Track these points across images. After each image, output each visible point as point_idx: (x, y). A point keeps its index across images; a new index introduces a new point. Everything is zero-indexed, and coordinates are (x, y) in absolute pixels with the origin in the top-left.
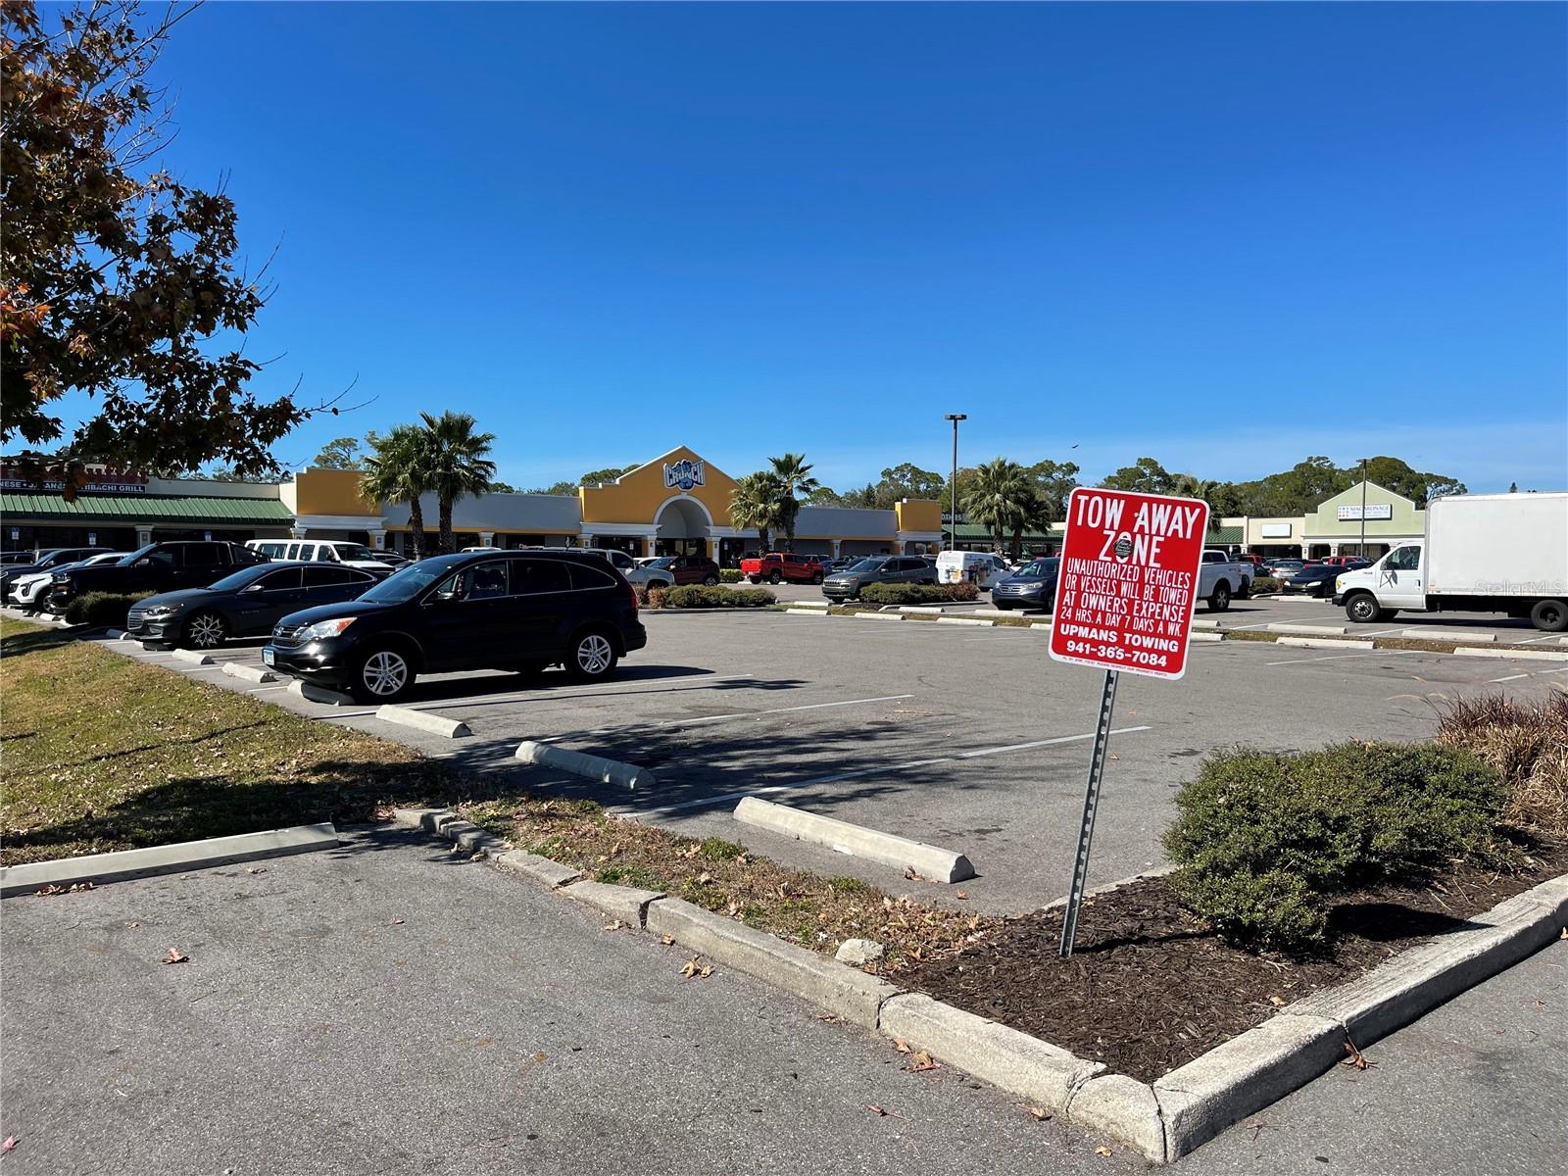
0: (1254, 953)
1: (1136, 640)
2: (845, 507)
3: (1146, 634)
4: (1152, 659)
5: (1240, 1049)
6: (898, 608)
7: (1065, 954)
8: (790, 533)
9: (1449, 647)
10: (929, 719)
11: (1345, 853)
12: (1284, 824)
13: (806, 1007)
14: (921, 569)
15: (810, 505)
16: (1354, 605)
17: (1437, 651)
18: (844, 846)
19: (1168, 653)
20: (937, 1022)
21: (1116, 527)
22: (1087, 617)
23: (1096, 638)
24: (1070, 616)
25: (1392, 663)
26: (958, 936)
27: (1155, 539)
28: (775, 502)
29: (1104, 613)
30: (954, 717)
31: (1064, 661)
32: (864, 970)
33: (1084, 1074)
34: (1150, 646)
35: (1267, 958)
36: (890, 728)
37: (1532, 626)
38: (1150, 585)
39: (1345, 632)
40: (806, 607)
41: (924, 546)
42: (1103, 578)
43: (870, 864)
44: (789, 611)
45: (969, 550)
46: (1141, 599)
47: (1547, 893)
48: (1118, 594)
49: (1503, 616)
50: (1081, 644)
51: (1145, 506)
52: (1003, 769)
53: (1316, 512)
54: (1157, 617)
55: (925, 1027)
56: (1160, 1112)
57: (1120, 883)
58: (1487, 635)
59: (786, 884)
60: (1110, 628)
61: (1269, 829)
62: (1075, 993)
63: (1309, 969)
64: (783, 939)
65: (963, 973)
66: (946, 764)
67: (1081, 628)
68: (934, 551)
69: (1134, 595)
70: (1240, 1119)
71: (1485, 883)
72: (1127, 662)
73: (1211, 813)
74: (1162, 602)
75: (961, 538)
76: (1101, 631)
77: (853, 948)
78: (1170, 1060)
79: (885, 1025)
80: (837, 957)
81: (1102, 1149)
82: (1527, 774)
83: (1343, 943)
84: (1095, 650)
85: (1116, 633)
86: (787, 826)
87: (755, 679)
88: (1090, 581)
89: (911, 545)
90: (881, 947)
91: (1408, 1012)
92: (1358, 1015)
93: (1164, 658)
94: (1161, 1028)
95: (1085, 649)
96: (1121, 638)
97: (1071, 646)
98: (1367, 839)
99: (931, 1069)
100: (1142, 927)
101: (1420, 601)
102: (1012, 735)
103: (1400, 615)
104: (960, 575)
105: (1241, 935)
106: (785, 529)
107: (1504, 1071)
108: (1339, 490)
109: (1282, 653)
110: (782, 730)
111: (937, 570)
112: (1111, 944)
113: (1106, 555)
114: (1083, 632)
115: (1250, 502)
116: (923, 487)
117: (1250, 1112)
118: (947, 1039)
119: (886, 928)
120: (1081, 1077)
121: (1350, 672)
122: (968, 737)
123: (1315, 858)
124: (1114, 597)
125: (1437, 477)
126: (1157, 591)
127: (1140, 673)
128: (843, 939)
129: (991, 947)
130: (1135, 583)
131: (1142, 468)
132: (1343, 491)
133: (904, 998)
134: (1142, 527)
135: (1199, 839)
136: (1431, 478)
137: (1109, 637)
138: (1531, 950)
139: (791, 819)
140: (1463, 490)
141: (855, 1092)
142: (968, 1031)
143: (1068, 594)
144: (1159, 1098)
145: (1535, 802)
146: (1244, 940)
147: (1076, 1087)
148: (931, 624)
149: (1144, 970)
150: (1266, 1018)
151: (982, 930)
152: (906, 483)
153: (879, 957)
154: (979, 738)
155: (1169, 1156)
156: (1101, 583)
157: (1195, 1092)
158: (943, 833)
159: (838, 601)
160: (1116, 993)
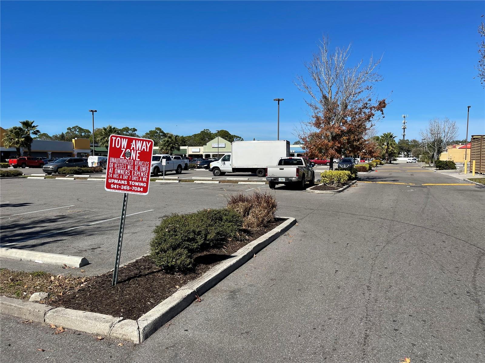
0: (173, 274)
1: (133, 183)
2: (53, 140)
3: (136, 181)
4: (138, 189)
5: (166, 303)
6: (73, 175)
7: (114, 284)
8: (29, 149)
9: (237, 182)
10: (79, 213)
11: (200, 241)
12: (184, 235)
13: (17, 320)
14: (82, 162)
15: (39, 139)
16: (215, 171)
17: (235, 183)
18: (40, 260)
19: (143, 187)
20: (66, 316)
21: (125, 148)
22: (117, 176)
23: (120, 183)
24: (111, 176)
25: (223, 187)
26: (78, 285)
27: (138, 151)
28: (23, 138)
29: (123, 175)
30: (89, 211)
31: (110, 191)
32: (40, 303)
33: (116, 322)
34: (137, 185)
35: (177, 275)
36: (63, 217)
37: (256, 176)
38: (137, 166)
39: (212, 179)
40: (36, 176)
41: (84, 154)
42: (122, 164)
43: (49, 265)
44: (28, 178)
45: (101, 155)
46: (134, 170)
47: (251, 245)
48: (127, 169)
49: (250, 173)
50: (116, 185)
51: (134, 141)
52: (104, 228)
53: (206, 145)
54: (139, 176)
55: (61, 318)
56: (138, 328)
57: (136, 259)
58: (246, 178)
59: (11, 277)
60: (125, 180)
61: (180, 237)
62: (116, 297)
63: (188, 276)
64: (9, 297)
65: (78, 297)
66: (83, 228)
67: (115, 180)
68: (87, 156)
69: (132, 169)
70: (164, 324)
71: (236, 245)
72: (130, 190)
73: (164, 234)
74: (141, 171)
75: (98, 151)
76: (122, 181)
77: (36, 296)
78: (144, 311)
79: (47, 320)
80: (30, 300)
81: (120, 344)
82: (248, 214)
83: (198, 267)
84: (120, 187)
85: (127, 181)
86: (16, 256)
87: (10, 203)
88: (118, 165)
89: (79, 154)
90: (47, 294)
91: (214, 283)
92: (200, 287)
93: (142, 188)
94: (143, 302)
95: (117, 187)
96: (128, 183)
97: (112, 186)
98: (206, 236)
99: (63, 332)
100: (140, 272)
101: (230, 169)
102: (109, 216)
103: (226, 174)
104: (97, 164)
105: (169, 269)
106: (27, 148)
107: (236, 295)
108: (212, 139)
109: (195, 185)
110: (19, 221)
111: (88, 162)
112: (129, 279)
113: (122, 157)
114: (116, 181)
115: (189, 142)
116: (83, 134)
117: (167, 321)
118: (69, 321)
119: (50, 287)
120: (115, 323)
121: (212, 190)
122: (93, 218)
123: (192, 244)
124: (126, 170)
125: (236, 136)
126: (139, 168)
127: (134, 193)
128: (32, 293)
129: (89, 287)
130: (132, 165)
131: (157, 130)
132: (213, 139)
133: (54, 310)
134: (133, 148)
135: (160, 242)
136: (235, 136)
137: (124, 182)
138: (246, 261)
139: (18, 253)
140: (242, 140)
141: (33, 345)
142: (77, 316)
143: (110, 169)
144: (139, 324)
145: (250, 222)
146: (170, 271)
147: (112, 327)
148: (85, 181)
149: (139, 285)
150: (174, 292)
151: (87, 282)
152: (77, 133)
153: (46, 297)
154: (96, 218)
155: (141, 341)
156: (121, 166)
157: (150, 319)
158: (79, 251)
159: (50, 174)
160: (129, 294)
